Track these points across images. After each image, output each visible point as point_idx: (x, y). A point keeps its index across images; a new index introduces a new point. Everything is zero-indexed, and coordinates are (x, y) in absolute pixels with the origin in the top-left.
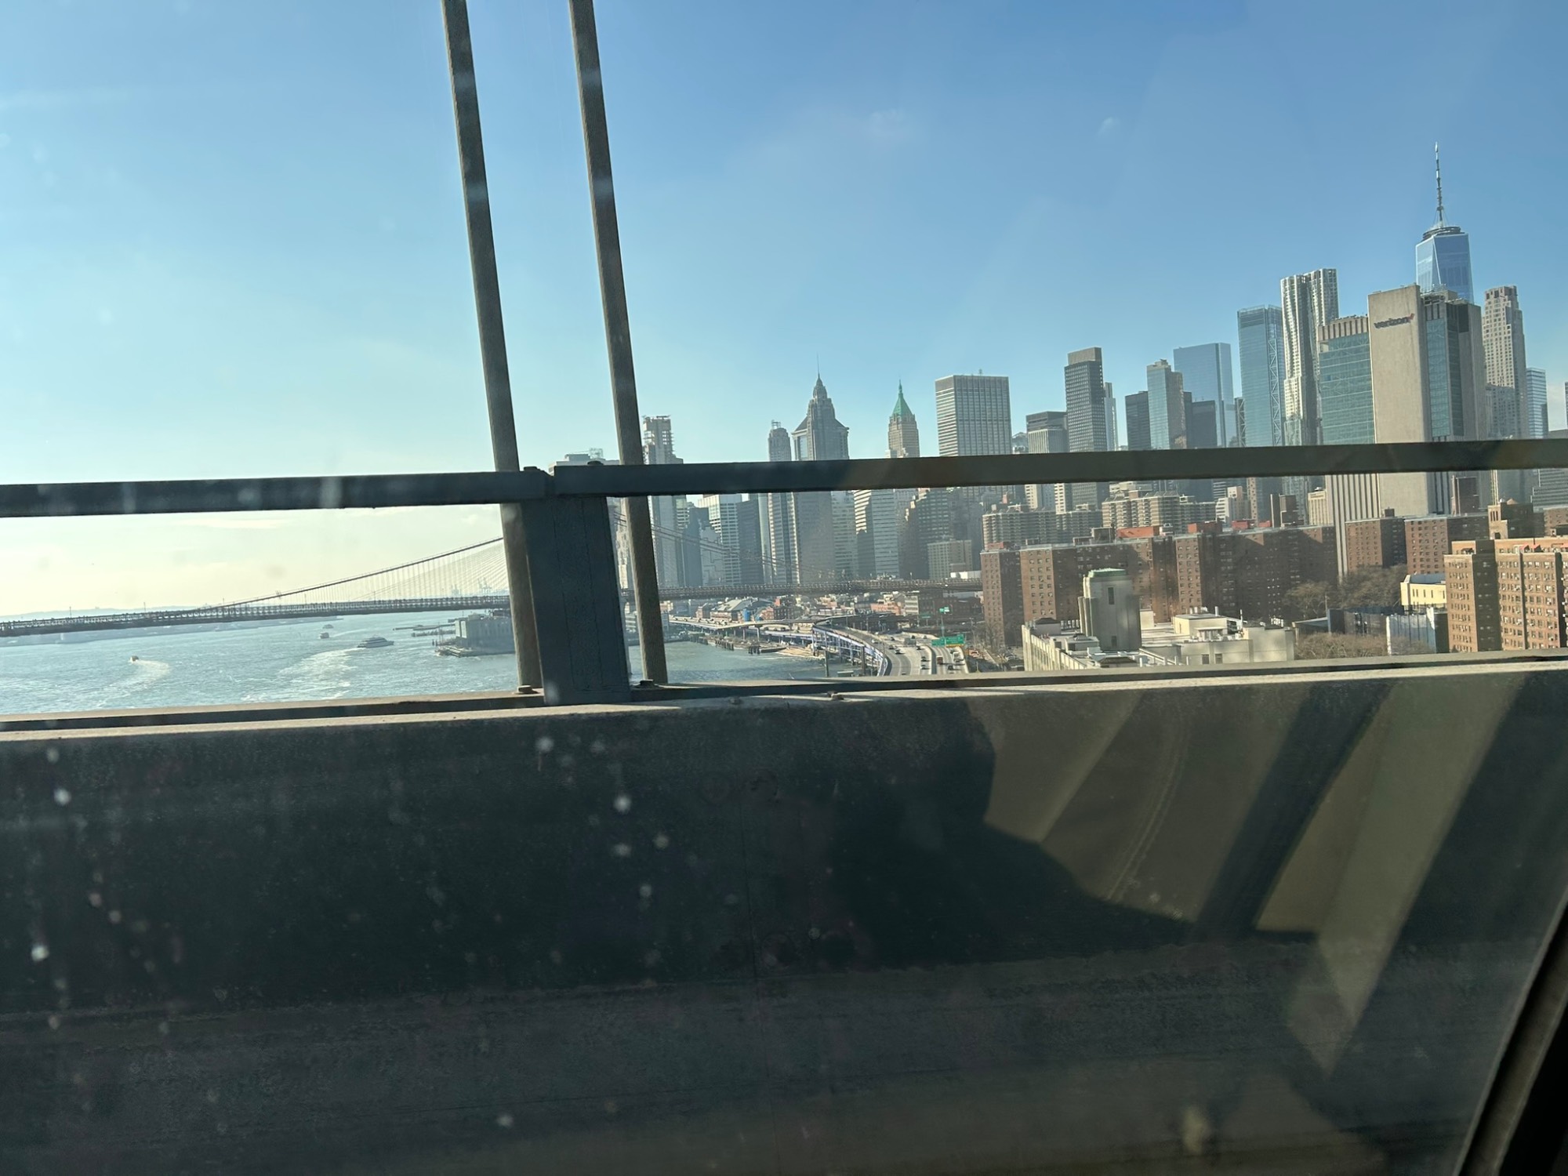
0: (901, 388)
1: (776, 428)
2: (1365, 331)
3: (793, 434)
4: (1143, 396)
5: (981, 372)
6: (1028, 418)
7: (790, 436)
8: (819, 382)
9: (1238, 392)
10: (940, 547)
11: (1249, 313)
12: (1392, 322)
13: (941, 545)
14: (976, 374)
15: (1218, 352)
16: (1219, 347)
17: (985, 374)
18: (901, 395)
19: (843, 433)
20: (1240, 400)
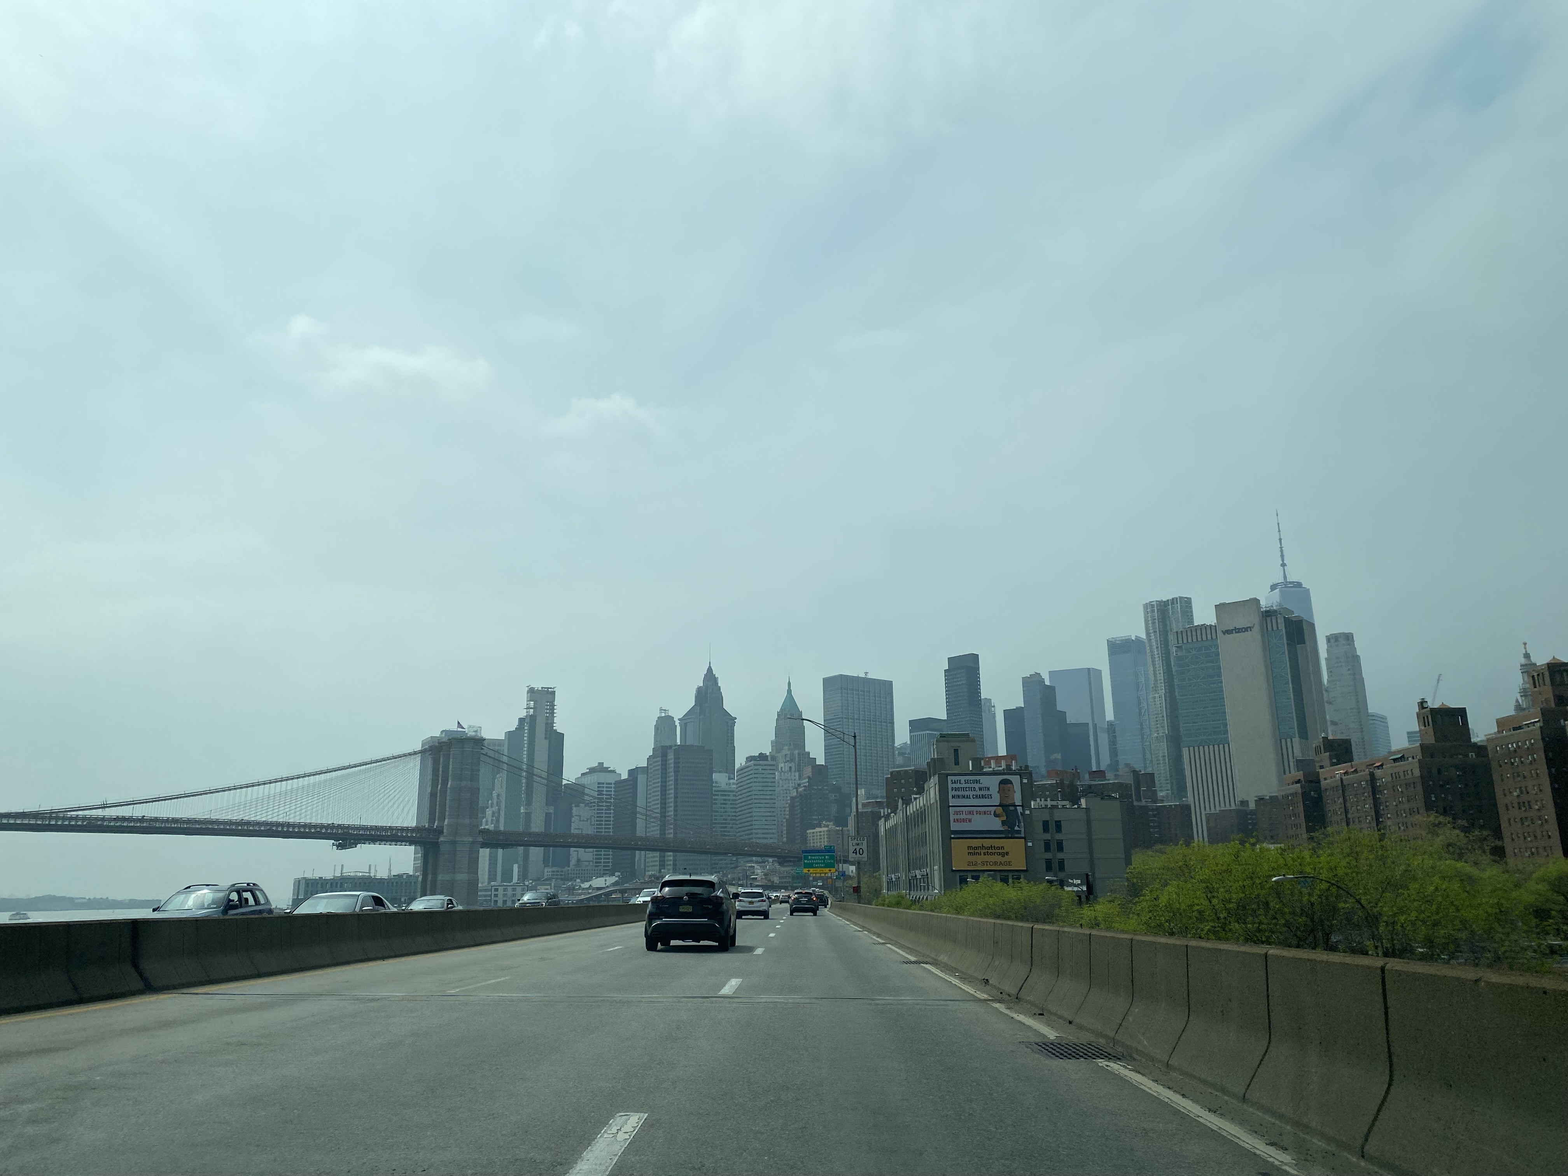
0: (789, 684)
1: (663, 715)
2: (1214, 637)
3: (679, 719)
4: (1019, 709)
5: (866, 673)
6: (912, 723)
7: (677, 723)
8: (710, 670)
9: (1110, 715)
10: (818, 834)
11: (1117, 642)
12: (1238, 630)
13: (820, 832)
14: (863, 675)
15: (1092, 675)
16: (1091, 671)
17: (870, 676)
18: (789, 691)
19: (729, 722)
20: (1111, 724)
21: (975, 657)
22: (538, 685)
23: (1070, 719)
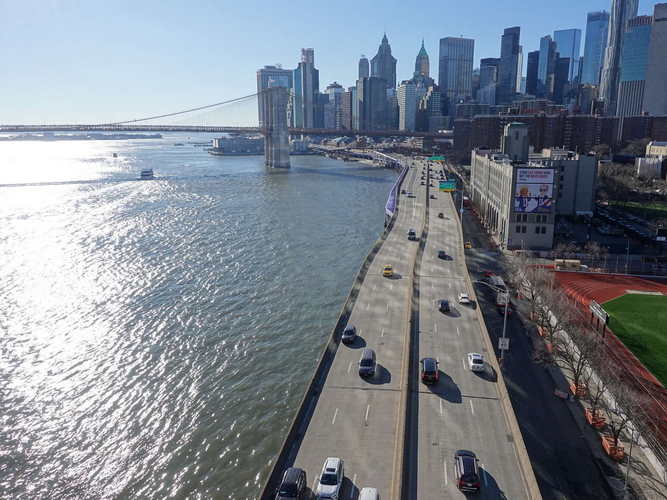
0: (423, 42)
1: (363, 58)
3: (370, 61)
4: (537, 53)
8: (385, 36)
11: (593, 15)
12: (665, 20)
13: (436, 118)
14: (459, 37)
16: (576, 31)
17: (463, 37)
18: (423, 45)
19: (394, 62)
20: (582, 58)
21: (518, 29)
22: (306, 48)
23: (561, 56)
